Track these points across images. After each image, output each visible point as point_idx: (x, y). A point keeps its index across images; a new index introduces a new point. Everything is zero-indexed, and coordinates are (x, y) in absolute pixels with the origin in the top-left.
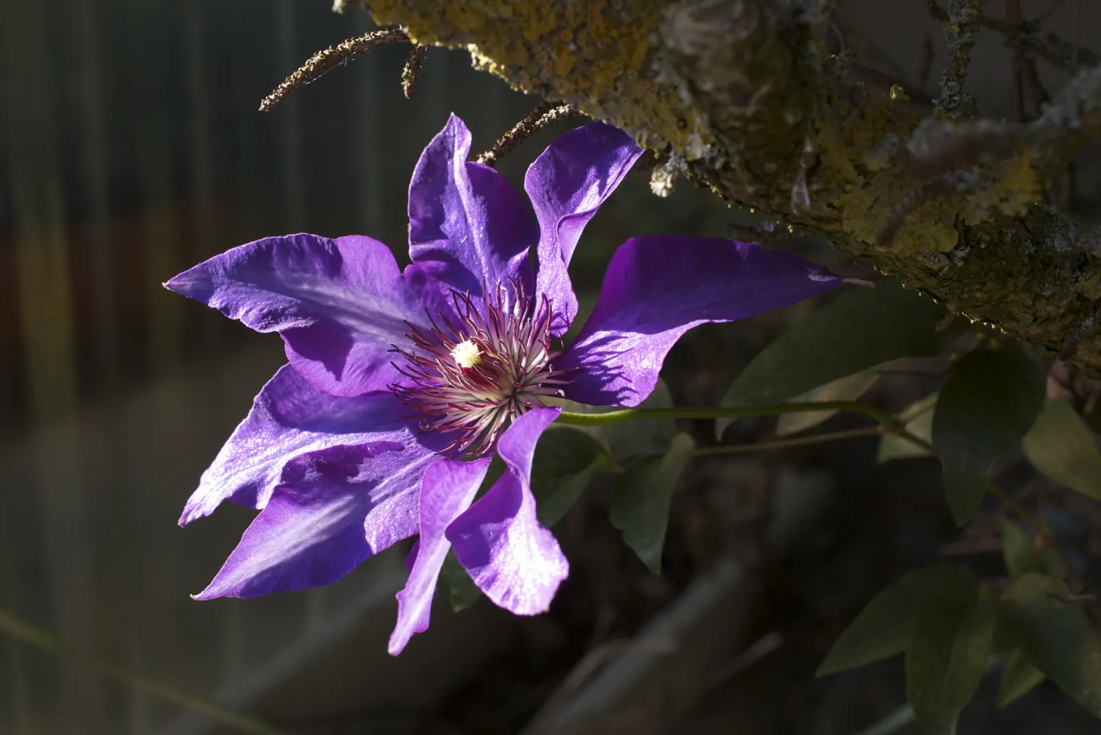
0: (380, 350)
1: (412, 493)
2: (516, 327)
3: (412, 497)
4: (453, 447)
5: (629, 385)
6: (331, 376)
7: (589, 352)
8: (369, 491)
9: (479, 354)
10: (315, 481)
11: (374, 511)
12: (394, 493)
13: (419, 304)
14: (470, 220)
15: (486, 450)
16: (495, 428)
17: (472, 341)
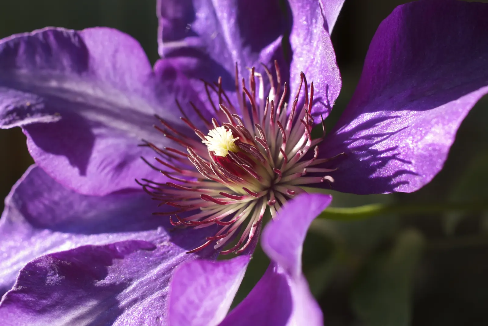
0: (130, 146)
1: (163, 297)
2: (273, 111)
3: (163, 301)
4: (207, 244)
5: (406, 167)
6: (76, 171)
7: (353, 137)
8: (117, 296)
9: (234, 140)
10: (56, 284)
11: (121, 318)
12: (143, 297)
13: (170, 99)
14: (219, 14)
15: (245, 246)
16: (254, 221)
17: (226, 128)
